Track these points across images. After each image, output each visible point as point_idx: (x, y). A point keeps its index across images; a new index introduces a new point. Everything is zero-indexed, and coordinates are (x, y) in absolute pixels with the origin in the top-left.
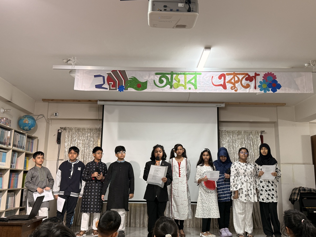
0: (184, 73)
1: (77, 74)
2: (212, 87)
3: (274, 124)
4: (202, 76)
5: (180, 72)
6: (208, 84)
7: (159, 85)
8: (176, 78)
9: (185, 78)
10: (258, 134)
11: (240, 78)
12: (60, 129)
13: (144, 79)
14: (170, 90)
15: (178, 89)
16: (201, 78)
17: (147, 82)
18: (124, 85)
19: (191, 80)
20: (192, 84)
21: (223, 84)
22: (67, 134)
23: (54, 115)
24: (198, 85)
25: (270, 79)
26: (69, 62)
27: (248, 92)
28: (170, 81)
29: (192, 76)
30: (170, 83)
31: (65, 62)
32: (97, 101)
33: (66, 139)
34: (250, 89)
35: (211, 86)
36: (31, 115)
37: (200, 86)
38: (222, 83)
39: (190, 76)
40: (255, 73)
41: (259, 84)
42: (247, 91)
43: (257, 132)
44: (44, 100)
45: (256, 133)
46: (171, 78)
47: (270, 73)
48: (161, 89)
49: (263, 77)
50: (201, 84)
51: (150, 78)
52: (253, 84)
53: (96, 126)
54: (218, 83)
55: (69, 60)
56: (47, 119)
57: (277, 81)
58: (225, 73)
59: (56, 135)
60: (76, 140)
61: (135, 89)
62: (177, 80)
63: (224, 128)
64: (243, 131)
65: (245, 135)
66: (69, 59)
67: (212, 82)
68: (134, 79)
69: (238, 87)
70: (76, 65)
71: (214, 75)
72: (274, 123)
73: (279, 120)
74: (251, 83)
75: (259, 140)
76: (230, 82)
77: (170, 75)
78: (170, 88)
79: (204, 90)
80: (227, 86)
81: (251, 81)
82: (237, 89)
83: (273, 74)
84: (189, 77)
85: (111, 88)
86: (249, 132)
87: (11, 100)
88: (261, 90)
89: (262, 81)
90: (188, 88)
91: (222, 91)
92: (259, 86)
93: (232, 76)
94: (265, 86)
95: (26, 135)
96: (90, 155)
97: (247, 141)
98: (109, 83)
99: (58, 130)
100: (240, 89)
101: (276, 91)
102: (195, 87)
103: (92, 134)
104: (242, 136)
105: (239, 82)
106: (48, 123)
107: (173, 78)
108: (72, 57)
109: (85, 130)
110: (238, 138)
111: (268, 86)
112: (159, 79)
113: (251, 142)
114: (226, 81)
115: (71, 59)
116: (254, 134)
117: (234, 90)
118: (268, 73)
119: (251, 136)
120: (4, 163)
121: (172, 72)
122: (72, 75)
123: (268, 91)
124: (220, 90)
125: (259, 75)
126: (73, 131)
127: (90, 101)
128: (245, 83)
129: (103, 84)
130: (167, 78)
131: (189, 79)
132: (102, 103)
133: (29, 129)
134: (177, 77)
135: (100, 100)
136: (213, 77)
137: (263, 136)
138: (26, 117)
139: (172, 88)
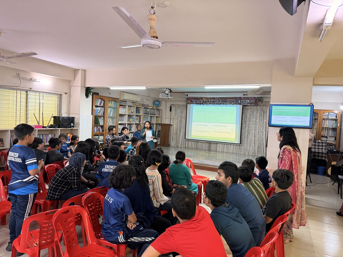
12: (171, 105)
32: (185, 92)
33: (173, 110)
36: (158, 100)
56: (165, 100)
59: (169, 107)
87: (149, 95)
95: (156, 109)
106: (166, 103)
126: (176, 106)
132: (187, 93)
133: (157, 106)
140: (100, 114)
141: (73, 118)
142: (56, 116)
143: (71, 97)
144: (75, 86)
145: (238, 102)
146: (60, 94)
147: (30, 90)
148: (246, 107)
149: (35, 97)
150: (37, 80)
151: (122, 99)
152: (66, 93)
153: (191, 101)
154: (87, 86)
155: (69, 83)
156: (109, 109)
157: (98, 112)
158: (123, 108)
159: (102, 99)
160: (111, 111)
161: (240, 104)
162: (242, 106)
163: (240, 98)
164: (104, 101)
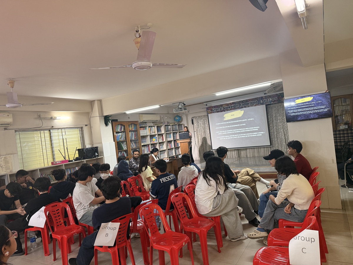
33: (195, 122)
59: (191, 121)
60: (199, 122)
87: (168, 112)
95: (177, 125)
99: (192, 118)
103: (205, 118)
106: (187, 116)
109: (202, 117)
120: (171, 138)
126: (197, 118)
132: (206, 103)
135: (205, 102)
138: (176, 117)
140: (122, 139)
141: (97, 147)
142: (81, 148)
143: (92, 128)
144: (94, 117)
145: (260, 102)
146: (81, 127)
147: (53, 128)
148: (270, 106)
149: (58, 134)
150: (57, 117)
151: (142, 121)
152: (87, 125)
153: (211, 110)
154: (105, 114)
155: (88, 115)
156: (130, 133)
157: (120, 137)
158: (144, 129)
159: (122, 125)
160: (133, 134)
161: (262, 104)
162: (265, 105)
163: (262, 98)
164: (124, 126)
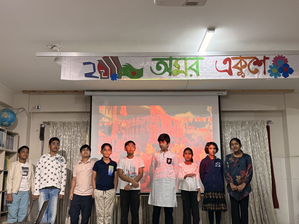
0: (184, 58)
1: (64, 62)
2: (217, 73)
3: (281, 113)
4: (204, 61)
5: (180, 57)
6: (212, 70)
7: (156, 72)
8: (175, 63)
9: (186, 64)
10: (265, 125)
11: (248, 62)
12: (43, 124)
13: (140, 66)
14: (169, 77)
15: (178, 76)
16: (204, 63)
17: (142, 69)
18: (117, 73)
19: (193, 65)
20: (194, 70)
21: (228, 70)
22: (52, 129)
23: (35, 108)
24: (200, 71)
25: (281, 63)
26: (54, 48)
27: (256, 78)
28: (169, 67)
29: (194, 62)
30: (168, 70)
31: (49, 48)
32: (84, 91)
33: (50, 135)
34: (259, 74)
35: (214, 72)
36: (10, 109)
37: (202, 72)
38: (227, 68)
39: (192, 62)
40: (264, 57)
41: (269, 69)
42: (256, 76)
43: (263, 122)
44: (24, 92)
45: (262, 124)
46: (170, 64)
47: (280, 56)
48: (159, 77)
49: (273, 61)
50: (204, 70)
51: (147, 65)
52: (262, 68)
53: (83, 119)
54: (222, 68)
55: (55, 46)
56: (28, 113)
57: (289, 64)
58: (230, 57)
59: (38, 130)
60: (61, 135)
61: (130, 77)
62: (177, 66)
63: (226, 119)
64: (247, 122)
65: (250, 126)
66: (53, 45)
67: (216, 68)
68: (129, 66)
69: (245, 72)
70: (62, 51)
71: (217, 60)
72: (282, 111)
73: (286, 108)
74: (260, 67)
75: (265, 131)
76: (236, 67)
77: (169, 61)
78: (169, 75)
79: (207, 77)
80: (233, 72)
81: (260, 65)
82: (244, 75)
83: (284, 57)
84: (190, 63)
85: (103, 77)
86: (254, 123)
88: (271, 75)
89: (272, 65)
90: (189, 75)
91: (227, 77)
92: (269, 71)
93: (239, 60)
94: (275, 71)
95: (6, 131)
96: (78, 152)
97: (252, 132)
98: (101, 71)
99: (41, 125)
100: (248, 75)
101: (288, 76)
102: (197, 74)
103: (79, 128)
104: (246, 127)
105: (247, 66)
106: (29, 117)
107: (173, 64)
108: (58, 43)
109: (72, 124)
110: (242, 129)
111: (279, 71)
112: (157, 66)
113: (257, 134)
114: (232, 66)
115: (56, 45)
116: (260, 125)
117: (241, 76)
118: (279, 56)
119: (256, 127)
121: (171, 57)
122: (58, 62)
123: (279, 76)
124: (225, 76)
125: (268, 58)
126: (58, 125)
127: (76, 91)
128: (253, 68)
129: (93, 73)
130: (165, 64)
131: (190, 64)
132: (91, 93)
133: (8, 124)
134: (177, 63)
135: (87, 91)
136: (216, 62)
137: (269, 126)
138: (4, 111)
139: (171, 76)
